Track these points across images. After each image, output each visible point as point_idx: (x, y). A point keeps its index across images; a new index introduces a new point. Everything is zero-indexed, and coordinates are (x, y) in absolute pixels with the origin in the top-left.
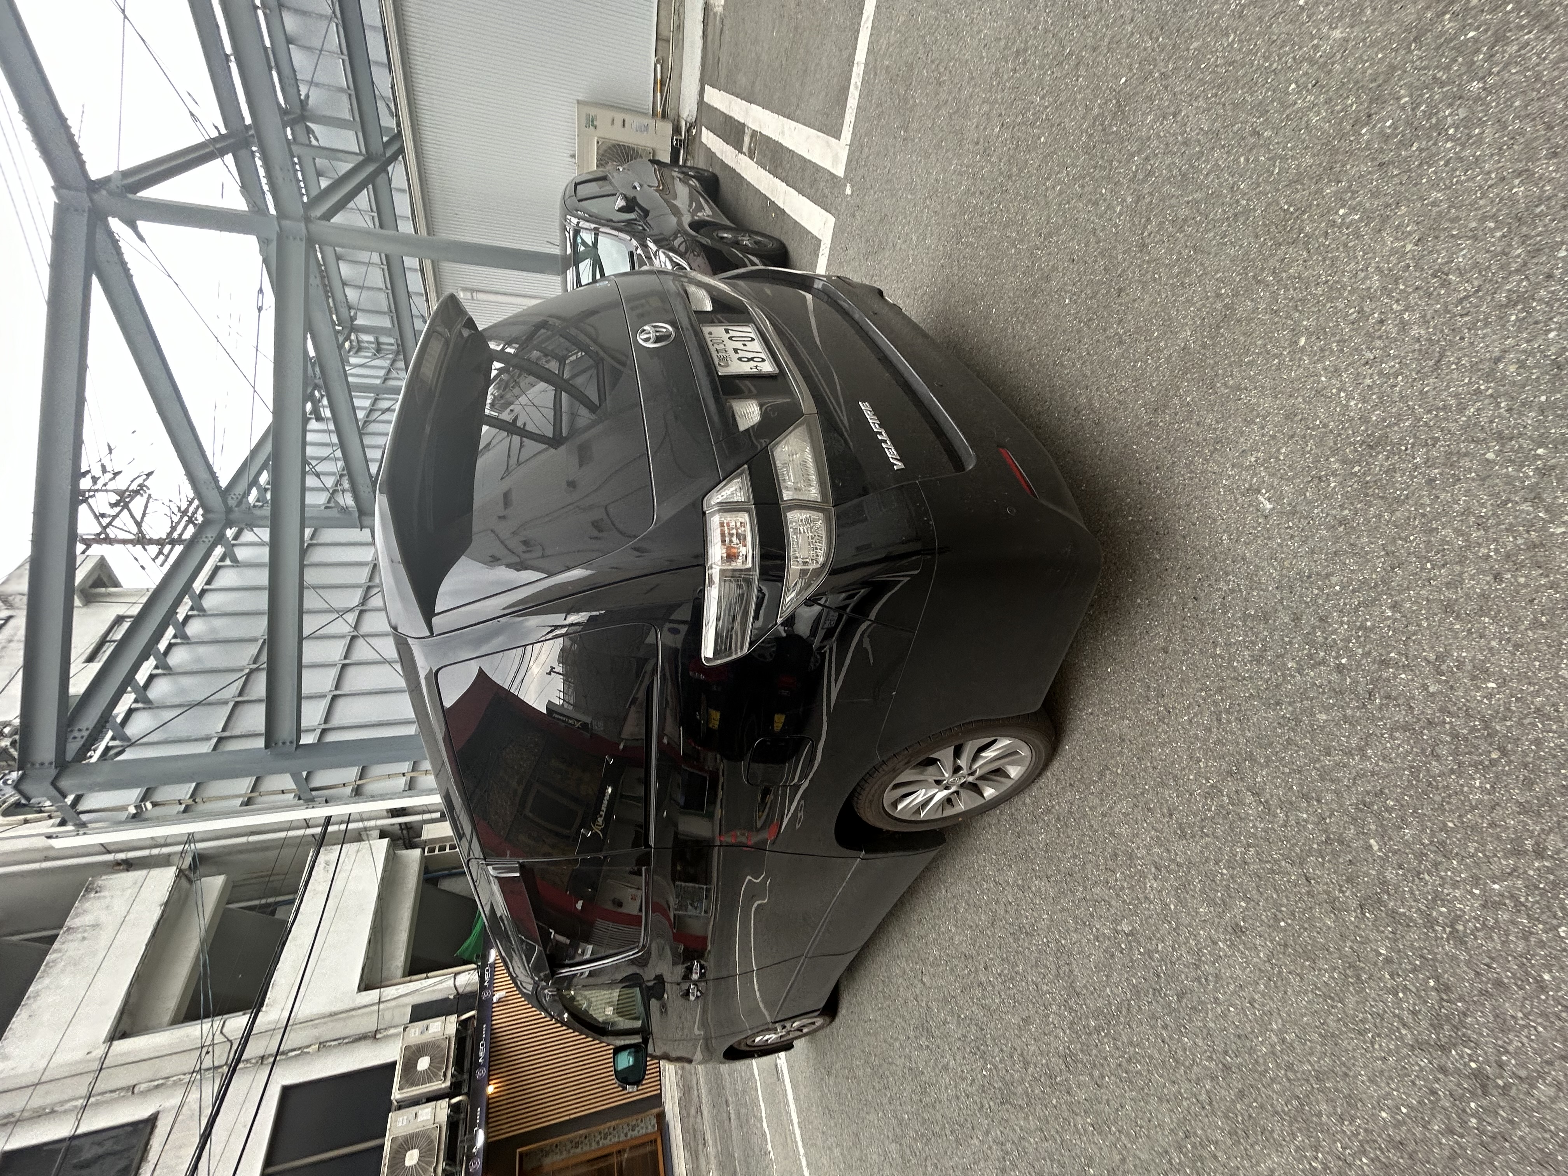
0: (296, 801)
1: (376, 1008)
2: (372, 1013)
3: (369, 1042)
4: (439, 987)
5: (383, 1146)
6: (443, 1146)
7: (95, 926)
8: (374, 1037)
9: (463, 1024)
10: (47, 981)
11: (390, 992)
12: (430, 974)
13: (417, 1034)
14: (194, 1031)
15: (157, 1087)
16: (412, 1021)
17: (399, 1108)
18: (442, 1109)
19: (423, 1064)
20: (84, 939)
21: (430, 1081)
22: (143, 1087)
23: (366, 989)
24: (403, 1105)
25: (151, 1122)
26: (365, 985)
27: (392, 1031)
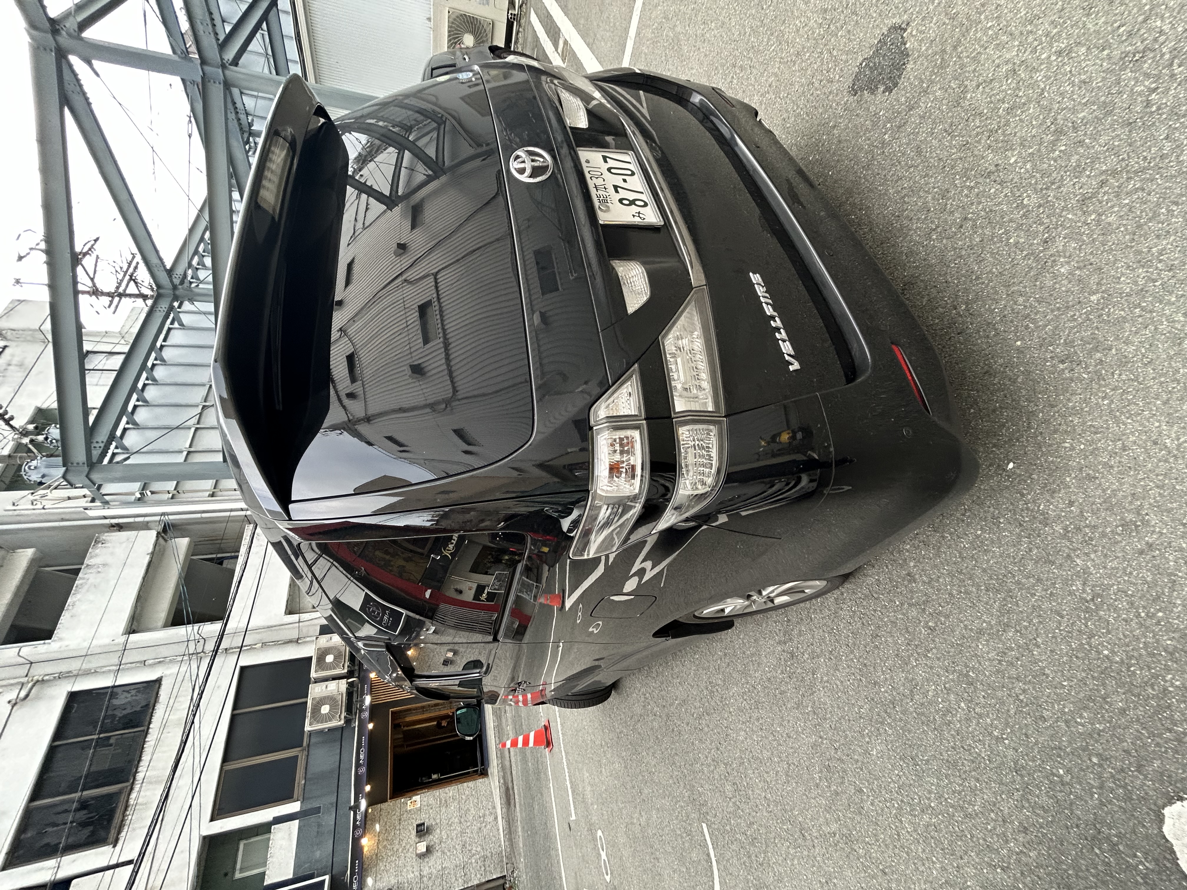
1: (297, 625)
2: (294, 628)
3: (294, 644)
5: (306, 702)
6: (344, 704)
7: (104, 565)
8: (297, 642)
10: (79, 596)
11: (305, 616)
13: (324, 641)
14: (181, 631)
15: (160, 662)
16: (321, 634)
17: (316, 682)
18: (343, 685)
19: (330, 658)
20: (99, 572)
21: (334, 668)
22: (151, 662)
23: (290, 614)
24: (317, 681)
25: (158, 682)
26: (290, 611)
27: (308, 639)
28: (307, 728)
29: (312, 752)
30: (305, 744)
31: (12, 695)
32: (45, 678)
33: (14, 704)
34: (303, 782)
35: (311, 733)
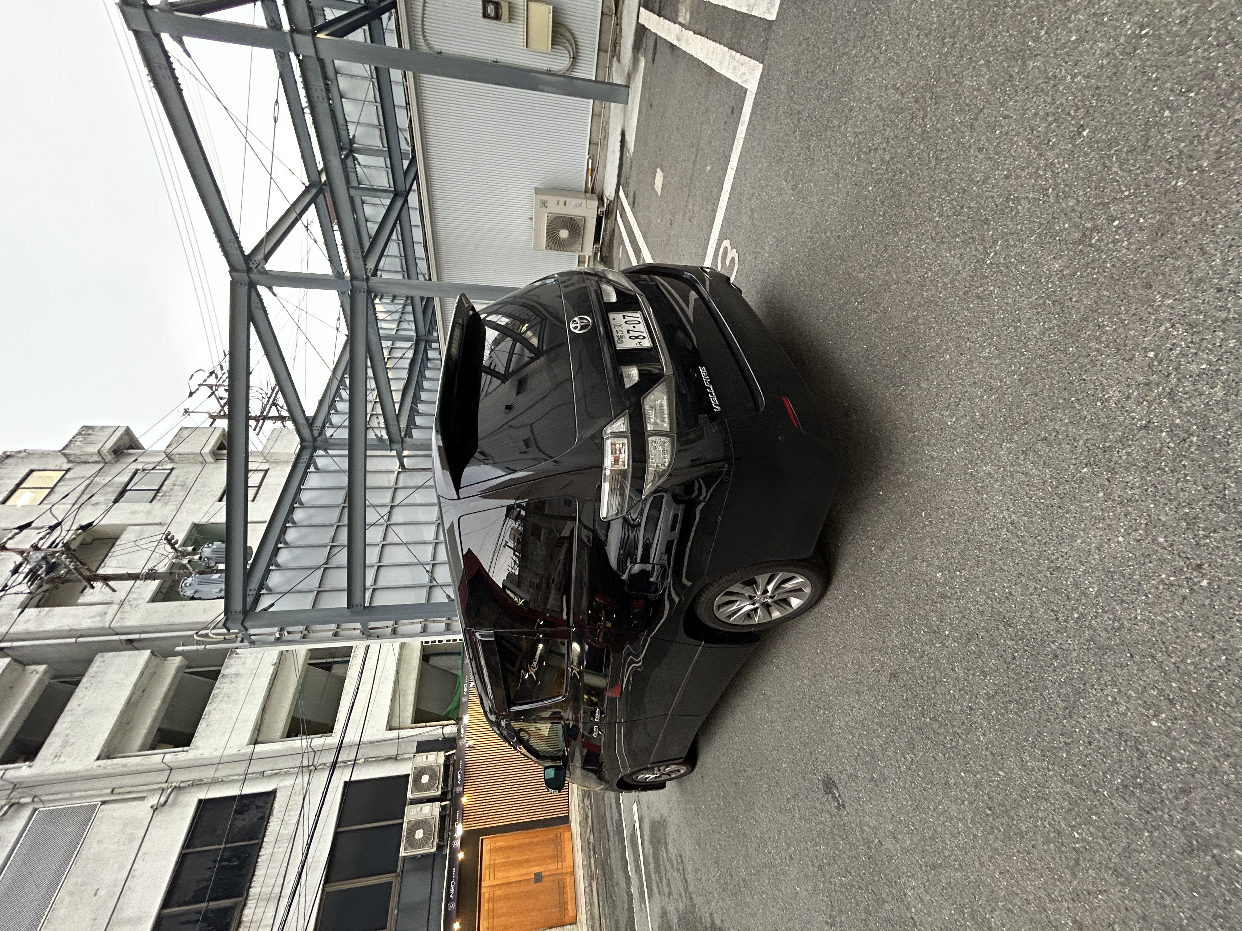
0: (361, 636)
1: (397, 741)
2: (394, 744)
3: (392, 761)
4: (434, 733)
5: (402, 824)
6: (437, 829)
7: (237, 675)
8: (396, 759)
9: (448, 758)
10: (214, 705)
11: (404, 733)
12: (428, 724)
13: (421, 760)
15: (276, 774)
16: (418, 751)
17: (411, 804)
18: (436, 807)
19: (425, 779)
20: (232, 682)
21: (429, 790)
22: (269, 773)
23: (390, 729)
24: (413, 802)
25: (273, 793)
26: (390, 728)
27: (406, 756)
28: (402, 854)
29: (405, 879)
30: (399, 870)
31: (153, 800)
32: (182, 785)
33: (155, 809)
34: (396, 912)
35: (404, 858)
